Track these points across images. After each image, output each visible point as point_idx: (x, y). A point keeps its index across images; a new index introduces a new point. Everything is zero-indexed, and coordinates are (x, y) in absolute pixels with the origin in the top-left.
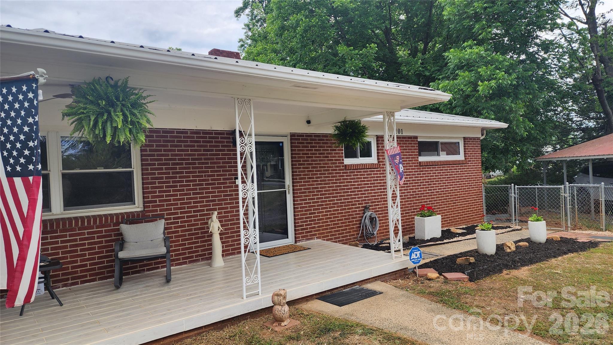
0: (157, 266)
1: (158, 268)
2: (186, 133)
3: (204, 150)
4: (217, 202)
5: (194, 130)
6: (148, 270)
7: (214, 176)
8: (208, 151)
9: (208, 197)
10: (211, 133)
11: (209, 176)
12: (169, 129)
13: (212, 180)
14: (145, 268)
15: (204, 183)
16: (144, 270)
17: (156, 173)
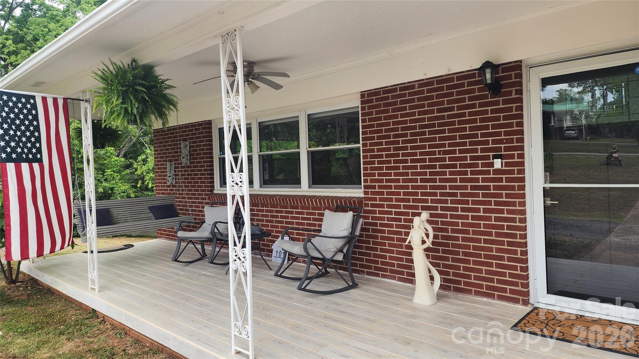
0: (377, 272)
1: (377, 275)
2: (413, 87)
3: (439, 111)
4: (459, 198)
5: (423, 80)
6: (368, 273)
7: (454, 152)
8: (445, 110)
9: (444, 187)
10: (451, 80)
11: (445, 153)
12: (391, 86)
13: (451, 159)
14: (365, 270)
15: (438, 163)
16: (363, 272)
17: (376, 150)
